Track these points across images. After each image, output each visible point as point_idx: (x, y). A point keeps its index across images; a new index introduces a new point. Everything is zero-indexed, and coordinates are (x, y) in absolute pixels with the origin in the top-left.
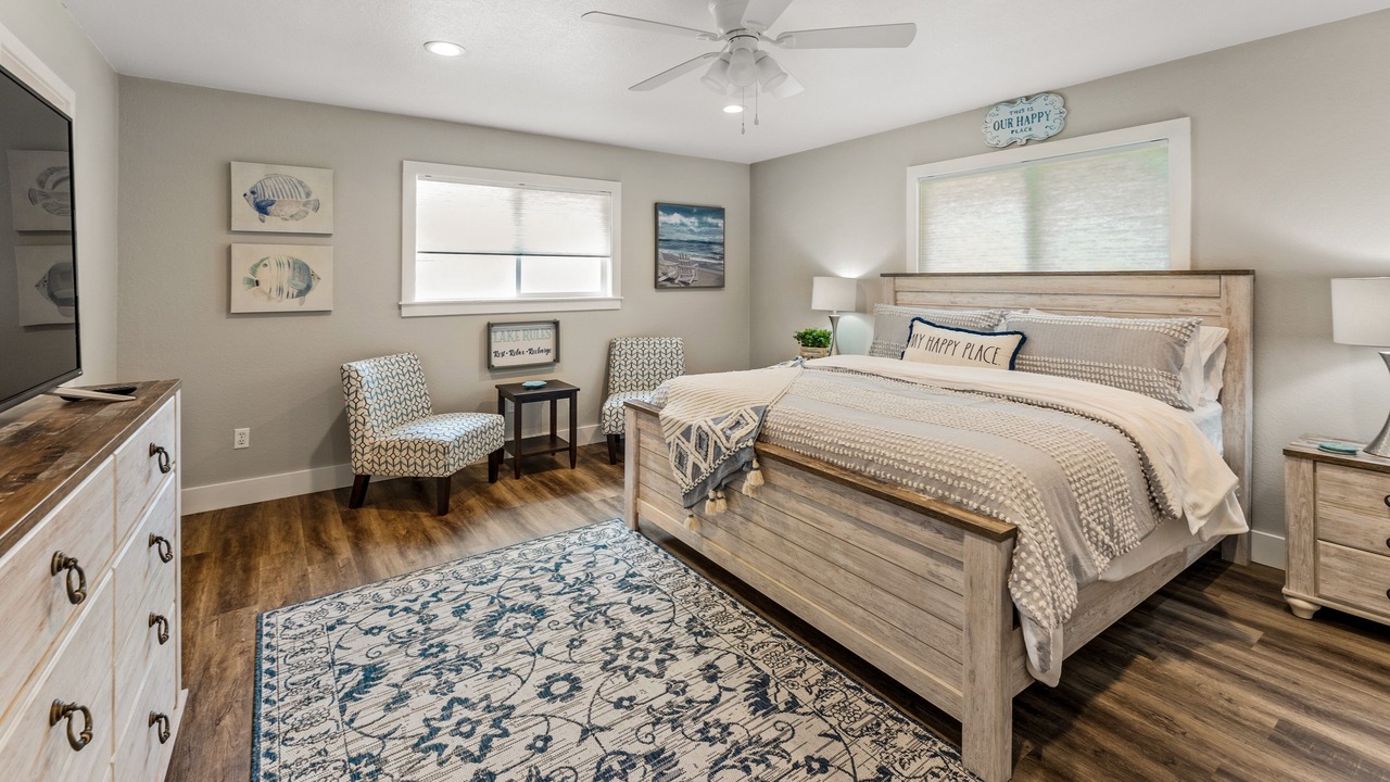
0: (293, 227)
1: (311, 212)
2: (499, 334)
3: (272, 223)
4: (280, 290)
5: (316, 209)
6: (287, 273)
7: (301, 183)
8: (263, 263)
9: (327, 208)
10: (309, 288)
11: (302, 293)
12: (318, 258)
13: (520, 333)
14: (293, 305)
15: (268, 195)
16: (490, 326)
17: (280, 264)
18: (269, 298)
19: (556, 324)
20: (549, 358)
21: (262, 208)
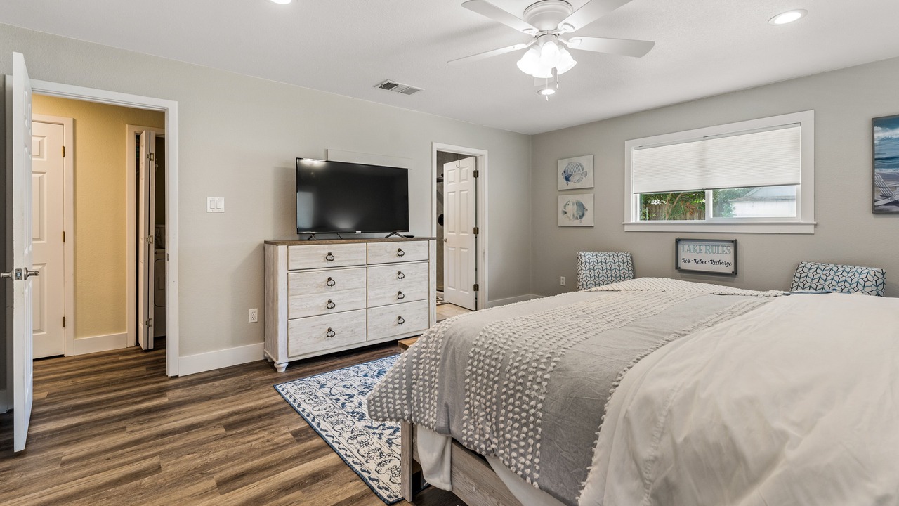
0: (578, 186)
1: (584, 178)
2: (686, 247)
3: (571, 185)
4: (573, 216)
5: (586, 176)
6: (575, 207)
7: (580, 164)
8: (567, 204)
9: (591, 175)
10: (583, 215)
11: (581, 217)
12: (587, 200)
13: (703, 248)
14: (577, 223)
15: (569, 172)
16: (678, 241)
17: (573, 204)
18: (570, 219)
19: (735, 242)
20: (730, 269)
21: (567, 179)
